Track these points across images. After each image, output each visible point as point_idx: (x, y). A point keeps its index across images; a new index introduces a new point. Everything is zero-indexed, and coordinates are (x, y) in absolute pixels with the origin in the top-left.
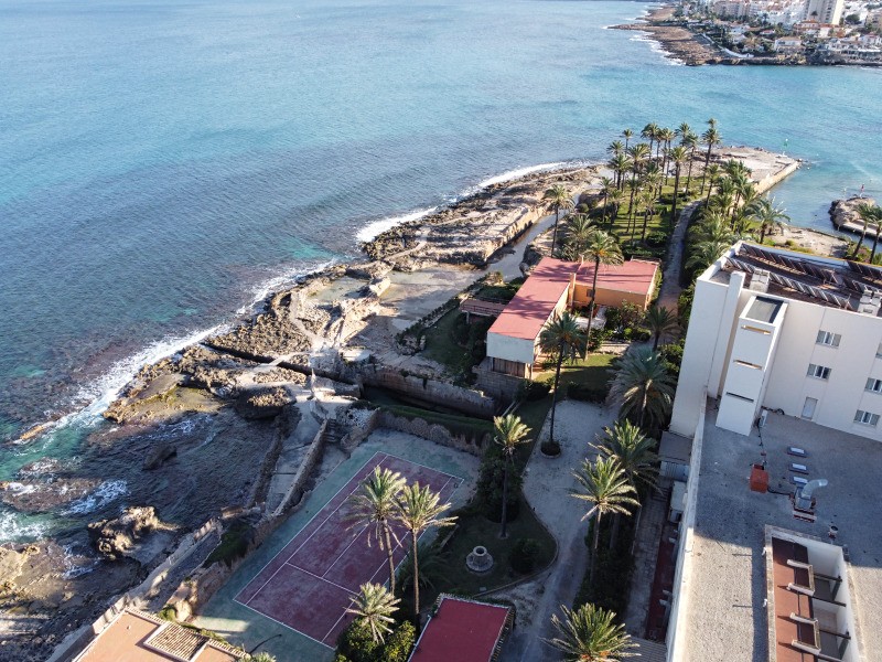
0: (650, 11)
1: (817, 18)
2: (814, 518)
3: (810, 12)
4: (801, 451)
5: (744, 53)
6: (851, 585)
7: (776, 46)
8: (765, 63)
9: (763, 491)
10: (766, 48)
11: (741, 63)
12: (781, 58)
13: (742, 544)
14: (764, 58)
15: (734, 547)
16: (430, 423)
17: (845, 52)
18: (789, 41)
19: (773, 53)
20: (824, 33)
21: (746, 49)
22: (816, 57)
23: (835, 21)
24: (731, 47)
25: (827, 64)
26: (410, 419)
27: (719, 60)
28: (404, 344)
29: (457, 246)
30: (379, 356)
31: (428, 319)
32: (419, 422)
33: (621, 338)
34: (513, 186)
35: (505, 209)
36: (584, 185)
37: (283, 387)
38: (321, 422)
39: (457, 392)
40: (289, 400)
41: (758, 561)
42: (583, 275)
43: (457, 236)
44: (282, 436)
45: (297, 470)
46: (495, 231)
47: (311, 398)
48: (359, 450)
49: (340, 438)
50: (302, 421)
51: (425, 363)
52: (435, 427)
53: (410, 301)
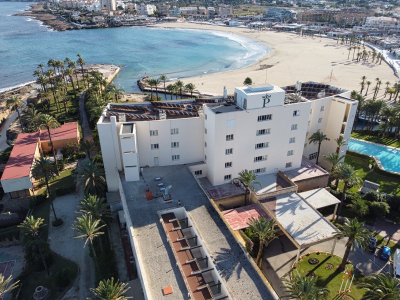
0: (31, 6)
1: (107, 8)
2: (172, 200)
3: (103, 5)
4: (159, 178)
5: (82, 24)
6: (191, 218)
7: (94, 20)
8: (92, 28)
9: (151, 199)
10: (91, 21)
11: (83, 28)
12: (98, 25)
13: (152, 223)
14: (91, 26)
15: (150, 226)
17: (122, 21)
18: (99, 18)
19: (94, 23)
20: (111, 14)
21: (82, 22)
22: (112, 24)
24: (75, 22)
25: (117, 26)
27: (72, 27)
33: (73, 160)
36: (28, 94)
41: (160, 226)
42: (44, 137)
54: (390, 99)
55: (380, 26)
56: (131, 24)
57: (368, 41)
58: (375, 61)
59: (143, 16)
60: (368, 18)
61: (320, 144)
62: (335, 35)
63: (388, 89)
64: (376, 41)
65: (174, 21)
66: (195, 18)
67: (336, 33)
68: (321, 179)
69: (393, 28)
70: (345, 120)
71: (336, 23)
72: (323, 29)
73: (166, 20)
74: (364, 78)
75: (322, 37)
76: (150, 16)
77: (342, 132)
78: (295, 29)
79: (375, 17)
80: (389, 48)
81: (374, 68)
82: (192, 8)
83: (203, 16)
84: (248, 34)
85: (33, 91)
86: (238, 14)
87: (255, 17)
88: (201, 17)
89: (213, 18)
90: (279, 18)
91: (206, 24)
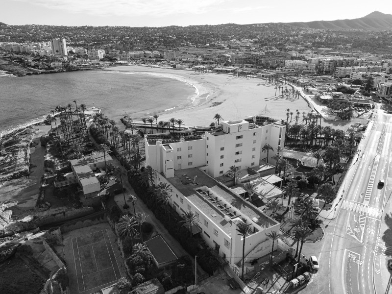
1: (59, 53)
2: (198, 184)
3: (55, 50)
4: (185, 175)
5: (41, 69)
6: (211, 191)
7: (52, 65)
8: (51, 73)
9: (186, 184)
10: (49, 67)
11: (42, 73)
12: (56, 70)
13: (193, 194)
14: (50, 71)
16: (83, 221)
17: (78, 66)
18: (57, 63)
19: (52, 68)
20: (66, 59)
21: (40, 67)
22: (70, 69)
23: (66, 54)
24: (34, 67)
25: (74, 71)
26: (75, 224)
27: (32, 73)
28: (42, 207)
29: (11, 172)
30: (37, 215)
31: (40, 197)
32: (79, 223)
33: (111, 175)
34: (3, 143)
35: (14, 152)
36: (34, 134)
37: (7, 244)
38: (41, 243)
39: (79, 210)
40: (16, 246)
41: (198, 195)
42: (91, 161)
43: (6, 168)
44: (29, 256)
45: (50, 259)
46: (22, 161)
47: (26, 239)
48: (65, 242)
49: (54, 243)
50: (32, 247)
51: (57, 209)
52: (85, 221)
53: (16, 197)
54: (306, 124)
55: (296, 68)
56: (88, 69)
57: (288, 80)
58: (295, 96)
59: (95, 60)
60: (286, 61)
61: (268, 151)
62: (263, 76)
63: (304, 117)
64: (294, 81)
65: (126, 64)
66: (144, 62)
67: (264, 74)
68: (271, 170)
69: (305, 69)
70: (280, 137)
71: (262, 65)
72: (253, 71)
73: (118, 64)
74: (288, 110)
75: (254, 77)
76: (102, 60)
77: (279, 144)
78: (231, 71)
79: (291, 61)
80: (303, 85)
81: (294, 102)
82: (139, 53)
83: (150, 59)
84: (194, 76)
85: (37, 132)
86: (180, 57)
87: (196, 60)
88: (149, 61)
89: (160, 61)
90: (217, 61)
91: (155, 67)
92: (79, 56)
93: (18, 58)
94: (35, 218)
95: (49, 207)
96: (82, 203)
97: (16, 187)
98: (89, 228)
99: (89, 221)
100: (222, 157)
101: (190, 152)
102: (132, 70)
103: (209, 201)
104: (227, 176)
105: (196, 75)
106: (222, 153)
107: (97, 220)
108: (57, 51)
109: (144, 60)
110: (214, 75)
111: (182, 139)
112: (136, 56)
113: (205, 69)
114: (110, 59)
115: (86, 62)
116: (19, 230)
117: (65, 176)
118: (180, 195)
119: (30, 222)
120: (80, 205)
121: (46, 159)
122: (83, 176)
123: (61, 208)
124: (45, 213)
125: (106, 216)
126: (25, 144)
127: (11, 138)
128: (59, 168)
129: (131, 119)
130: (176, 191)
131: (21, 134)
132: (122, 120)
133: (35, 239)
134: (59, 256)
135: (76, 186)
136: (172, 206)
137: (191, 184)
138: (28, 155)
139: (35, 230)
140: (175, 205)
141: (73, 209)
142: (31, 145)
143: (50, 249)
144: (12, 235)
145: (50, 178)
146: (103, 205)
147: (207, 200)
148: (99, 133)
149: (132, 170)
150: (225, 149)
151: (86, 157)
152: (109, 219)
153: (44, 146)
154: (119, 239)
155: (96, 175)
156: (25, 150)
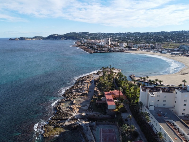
2: (168, 117)
4: (160, 111)
5: (99, 51)
6: (175, 123)
8: (103, 52)
10: (102, 50)
11: (99, 52)
12: (105, 51)
14: (102, 51)
15: (163, 123)
17: (114, 50)
18: (105, 48)
19: (103, 51)
20: (109, 47)
21: (99, 50)
22: (110, 51)
23: (110, 45)
24: (96, 50)
25: (112, 52)
27: (95, 52)
28: (90, 110)
29: (81, 92)
30: (88, 113)
31: (90, 106)
32: (104, 122)
33: (121, 102)
34: (81, 80)
35: (84, 84)
36: (92, 78)
37: (75, 123)
38: (87, 126)
39: (104, 116)
40: (78, 124)
41: (166, 124)
42: (113, 94)
43: (80, 90)
44: (82, 131)
45: (90, 135)
46: (86, 88)
47: (82, 123)
48: (96, 129)
49: (92, 128)
50: (84, 127)
51: (96, 113)
52: (107, 122)
53: (81, 103)
56: (118, 51)
59: (122, 48)
65: (136, 50)
66: (145, 49)
73: (132, 50)
76: (125, 48)
82: (143, 45)
83: (148, 48)
84: (172, 57)
85: (93, 77)
86: (165, 47)
87: (174, 49)
88: (148, 49)
89: (154, 49)
90: (187, 50)
91: (150, 52)
92: (115, 46)
93: (91, 46)
94: (87, 114)
95: (93, 111)
96: (106, 113)
97: (82, 99)
98: (108, 126)
99: (108, 122)
100: (185, 105)
101: (165, 99)
102: (138, 53)
103: (173, 129)
104: (187, 117)
105: (173, 57)
106: (185, 103)
107: (112, 122)
108: (106, 43)
109: (145, 48)
110: (184, 57)
111: (161, 91)
112: (141, 46)
113: (179, 54)
114: (129, 47)
115: (118, 48)
116: (80, 118)
117: (101, 98)
118: (156, 121)
119: (85, 116)
120: (105, 114)
121: (95, 90)
122: (109, 100)
123: (97, 113)
124: (91, 113)
125: (116, 122)
126: (88, 81)
127: (83, 78)
128: (99, 94)
129: (134, 76)
130: (153, 118)
131: (87, 77)
132: (130, 76)
133: (85, 124)
134: (93, 135)
135: (105, 104)
136: (151, 126)
137: (163, 117)
138: (89, 86)
139: (86, 120)
140: (152, 126)
141: (102, 114)
142: (90, 83)
143: (90, 130)
144: (77, 119)
145: (95, 98)
146: (116, 116)
147: (172, 128)
148: (118, 81)
149: (131, 102)
150: (187, 101)
151: (111, 92)
152: (117, 124)
153: (95, 84)
154: (120, 135)
155: (115, 101)
156: (88, 84)
